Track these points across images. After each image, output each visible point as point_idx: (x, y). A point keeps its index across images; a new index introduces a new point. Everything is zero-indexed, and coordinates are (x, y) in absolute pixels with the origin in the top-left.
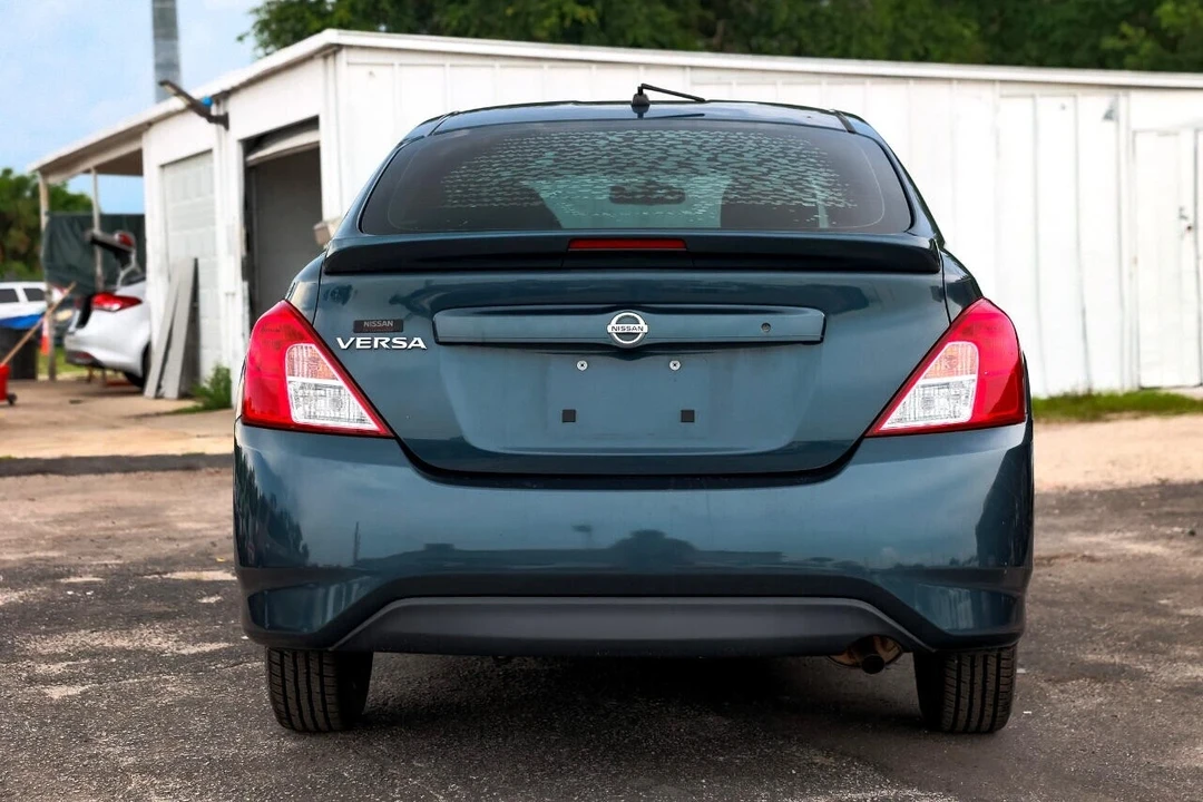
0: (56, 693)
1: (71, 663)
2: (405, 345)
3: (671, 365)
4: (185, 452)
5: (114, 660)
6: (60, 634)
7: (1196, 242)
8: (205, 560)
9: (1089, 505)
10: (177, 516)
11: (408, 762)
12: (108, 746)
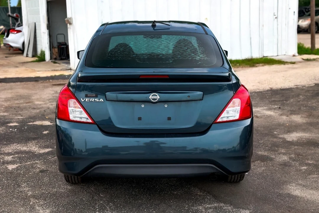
0: (11, 167)
1: (13, 156)
2: (98, 101)
3: (165, 106)
4: (35, 76)
5: (24, 156)
6: (9, 145)
7: (277, 21)
8: (43, 117)
9: (255, 97)
10: (35, 99)
11: (99, 195)
12: (25, 188)
